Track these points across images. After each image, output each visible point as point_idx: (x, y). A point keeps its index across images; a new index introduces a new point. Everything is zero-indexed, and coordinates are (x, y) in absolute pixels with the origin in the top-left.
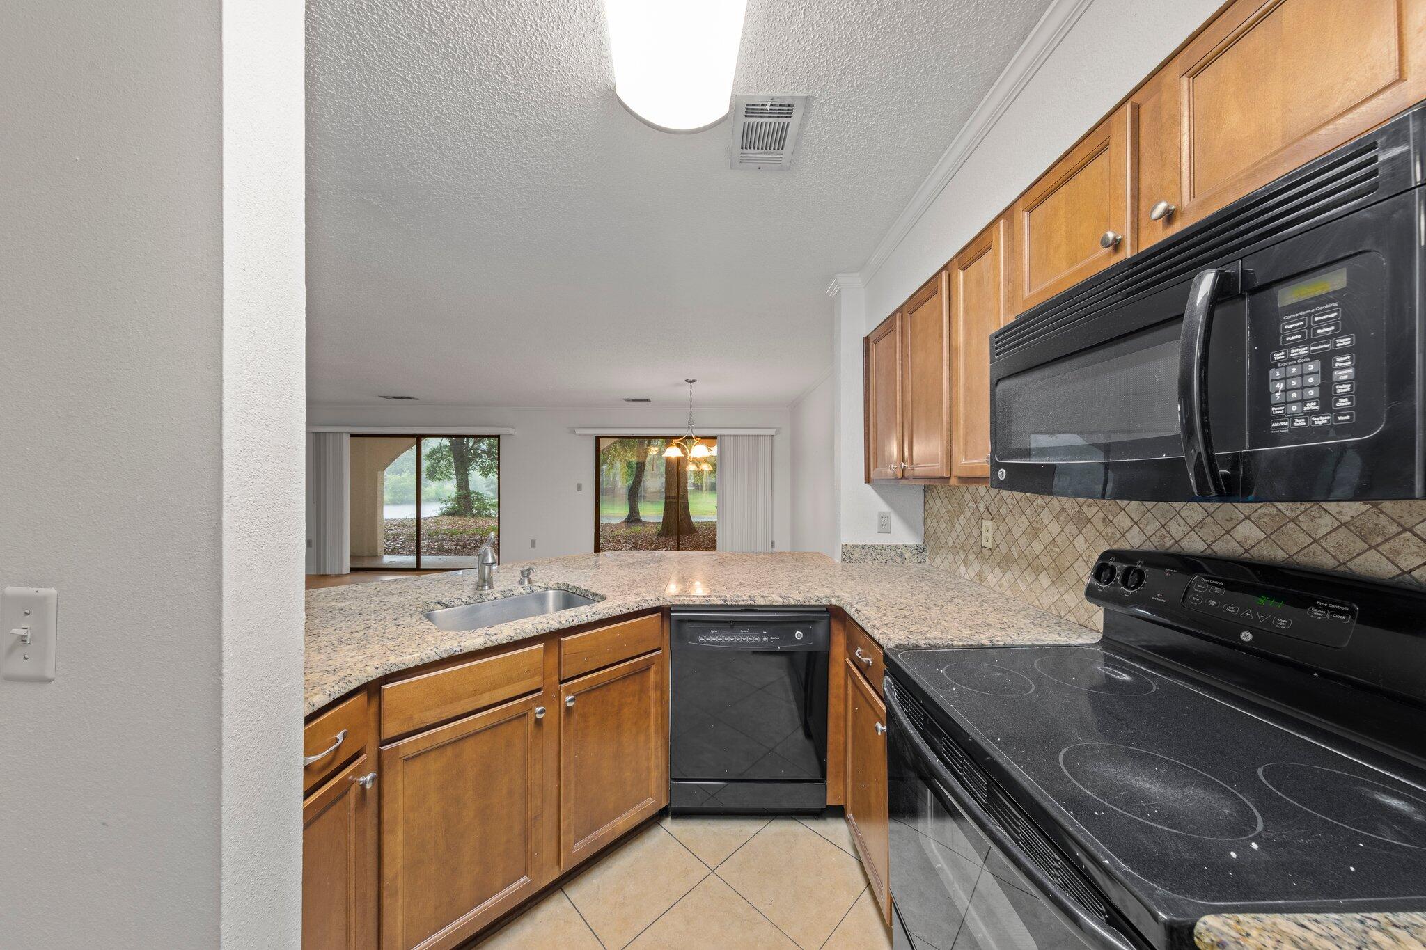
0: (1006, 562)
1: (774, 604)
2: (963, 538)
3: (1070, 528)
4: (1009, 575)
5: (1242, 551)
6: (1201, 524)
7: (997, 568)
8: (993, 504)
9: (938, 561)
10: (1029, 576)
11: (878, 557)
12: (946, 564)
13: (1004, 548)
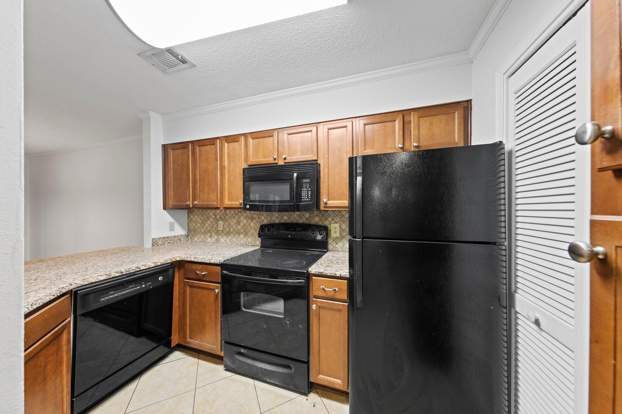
0: (228, 234)
1: (151, 267)
2: (209, 228)
3: (249, 221)
4: (229, 237)
5: (284, 221)
6: (278, 217)
7: (225, 236)
8: (223, 216)
9: (196, 239)
10: (237, 236)
11: (170, 241)
12: (201, 239)
13: (227, 229)
